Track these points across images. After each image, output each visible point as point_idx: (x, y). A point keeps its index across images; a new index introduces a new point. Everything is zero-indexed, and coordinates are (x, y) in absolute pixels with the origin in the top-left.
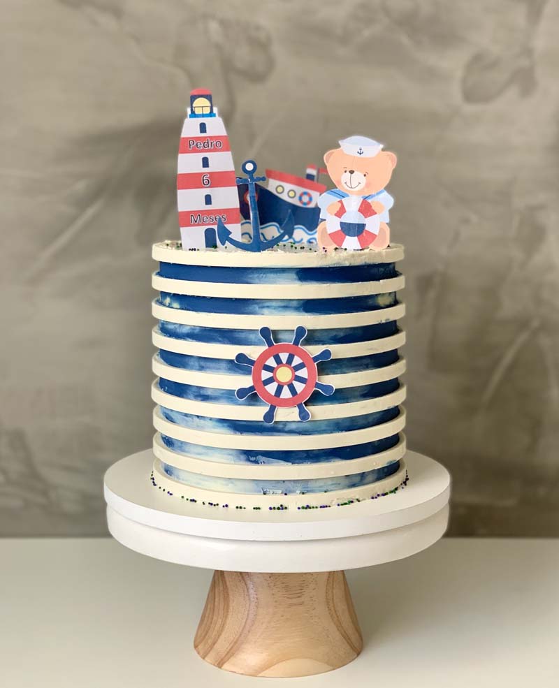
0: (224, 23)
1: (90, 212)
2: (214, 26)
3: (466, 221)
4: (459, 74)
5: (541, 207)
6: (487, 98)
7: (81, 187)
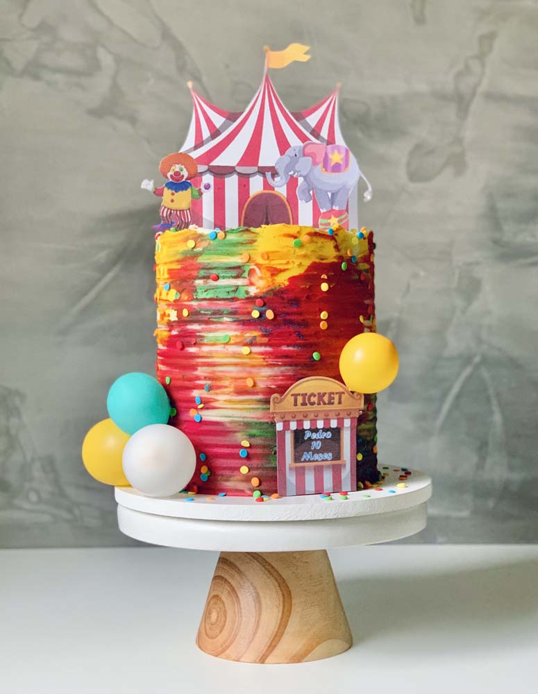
1: (110, 275)
3: (415, 276)
4: (404, 160)
5: (477, 263)
6: (427, 179)
7: (102, 256)
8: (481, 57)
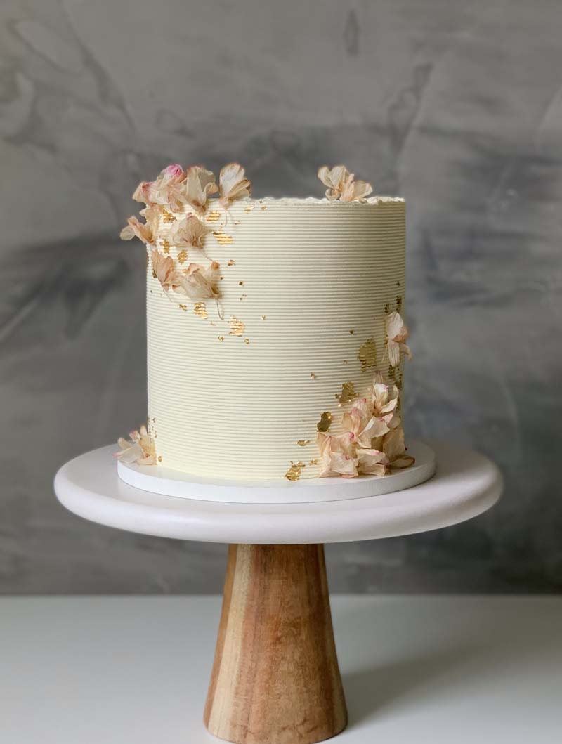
0: (140, 156)
1: (26, 311)
2: (132, 159)
7: (19, 290)
8: (417, 90)
